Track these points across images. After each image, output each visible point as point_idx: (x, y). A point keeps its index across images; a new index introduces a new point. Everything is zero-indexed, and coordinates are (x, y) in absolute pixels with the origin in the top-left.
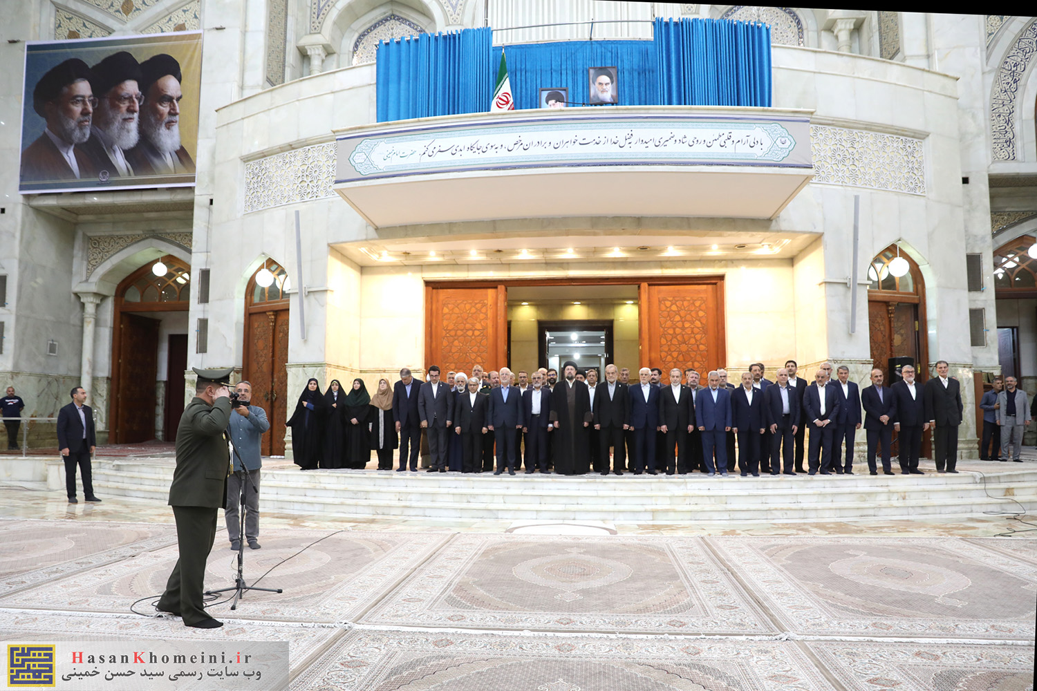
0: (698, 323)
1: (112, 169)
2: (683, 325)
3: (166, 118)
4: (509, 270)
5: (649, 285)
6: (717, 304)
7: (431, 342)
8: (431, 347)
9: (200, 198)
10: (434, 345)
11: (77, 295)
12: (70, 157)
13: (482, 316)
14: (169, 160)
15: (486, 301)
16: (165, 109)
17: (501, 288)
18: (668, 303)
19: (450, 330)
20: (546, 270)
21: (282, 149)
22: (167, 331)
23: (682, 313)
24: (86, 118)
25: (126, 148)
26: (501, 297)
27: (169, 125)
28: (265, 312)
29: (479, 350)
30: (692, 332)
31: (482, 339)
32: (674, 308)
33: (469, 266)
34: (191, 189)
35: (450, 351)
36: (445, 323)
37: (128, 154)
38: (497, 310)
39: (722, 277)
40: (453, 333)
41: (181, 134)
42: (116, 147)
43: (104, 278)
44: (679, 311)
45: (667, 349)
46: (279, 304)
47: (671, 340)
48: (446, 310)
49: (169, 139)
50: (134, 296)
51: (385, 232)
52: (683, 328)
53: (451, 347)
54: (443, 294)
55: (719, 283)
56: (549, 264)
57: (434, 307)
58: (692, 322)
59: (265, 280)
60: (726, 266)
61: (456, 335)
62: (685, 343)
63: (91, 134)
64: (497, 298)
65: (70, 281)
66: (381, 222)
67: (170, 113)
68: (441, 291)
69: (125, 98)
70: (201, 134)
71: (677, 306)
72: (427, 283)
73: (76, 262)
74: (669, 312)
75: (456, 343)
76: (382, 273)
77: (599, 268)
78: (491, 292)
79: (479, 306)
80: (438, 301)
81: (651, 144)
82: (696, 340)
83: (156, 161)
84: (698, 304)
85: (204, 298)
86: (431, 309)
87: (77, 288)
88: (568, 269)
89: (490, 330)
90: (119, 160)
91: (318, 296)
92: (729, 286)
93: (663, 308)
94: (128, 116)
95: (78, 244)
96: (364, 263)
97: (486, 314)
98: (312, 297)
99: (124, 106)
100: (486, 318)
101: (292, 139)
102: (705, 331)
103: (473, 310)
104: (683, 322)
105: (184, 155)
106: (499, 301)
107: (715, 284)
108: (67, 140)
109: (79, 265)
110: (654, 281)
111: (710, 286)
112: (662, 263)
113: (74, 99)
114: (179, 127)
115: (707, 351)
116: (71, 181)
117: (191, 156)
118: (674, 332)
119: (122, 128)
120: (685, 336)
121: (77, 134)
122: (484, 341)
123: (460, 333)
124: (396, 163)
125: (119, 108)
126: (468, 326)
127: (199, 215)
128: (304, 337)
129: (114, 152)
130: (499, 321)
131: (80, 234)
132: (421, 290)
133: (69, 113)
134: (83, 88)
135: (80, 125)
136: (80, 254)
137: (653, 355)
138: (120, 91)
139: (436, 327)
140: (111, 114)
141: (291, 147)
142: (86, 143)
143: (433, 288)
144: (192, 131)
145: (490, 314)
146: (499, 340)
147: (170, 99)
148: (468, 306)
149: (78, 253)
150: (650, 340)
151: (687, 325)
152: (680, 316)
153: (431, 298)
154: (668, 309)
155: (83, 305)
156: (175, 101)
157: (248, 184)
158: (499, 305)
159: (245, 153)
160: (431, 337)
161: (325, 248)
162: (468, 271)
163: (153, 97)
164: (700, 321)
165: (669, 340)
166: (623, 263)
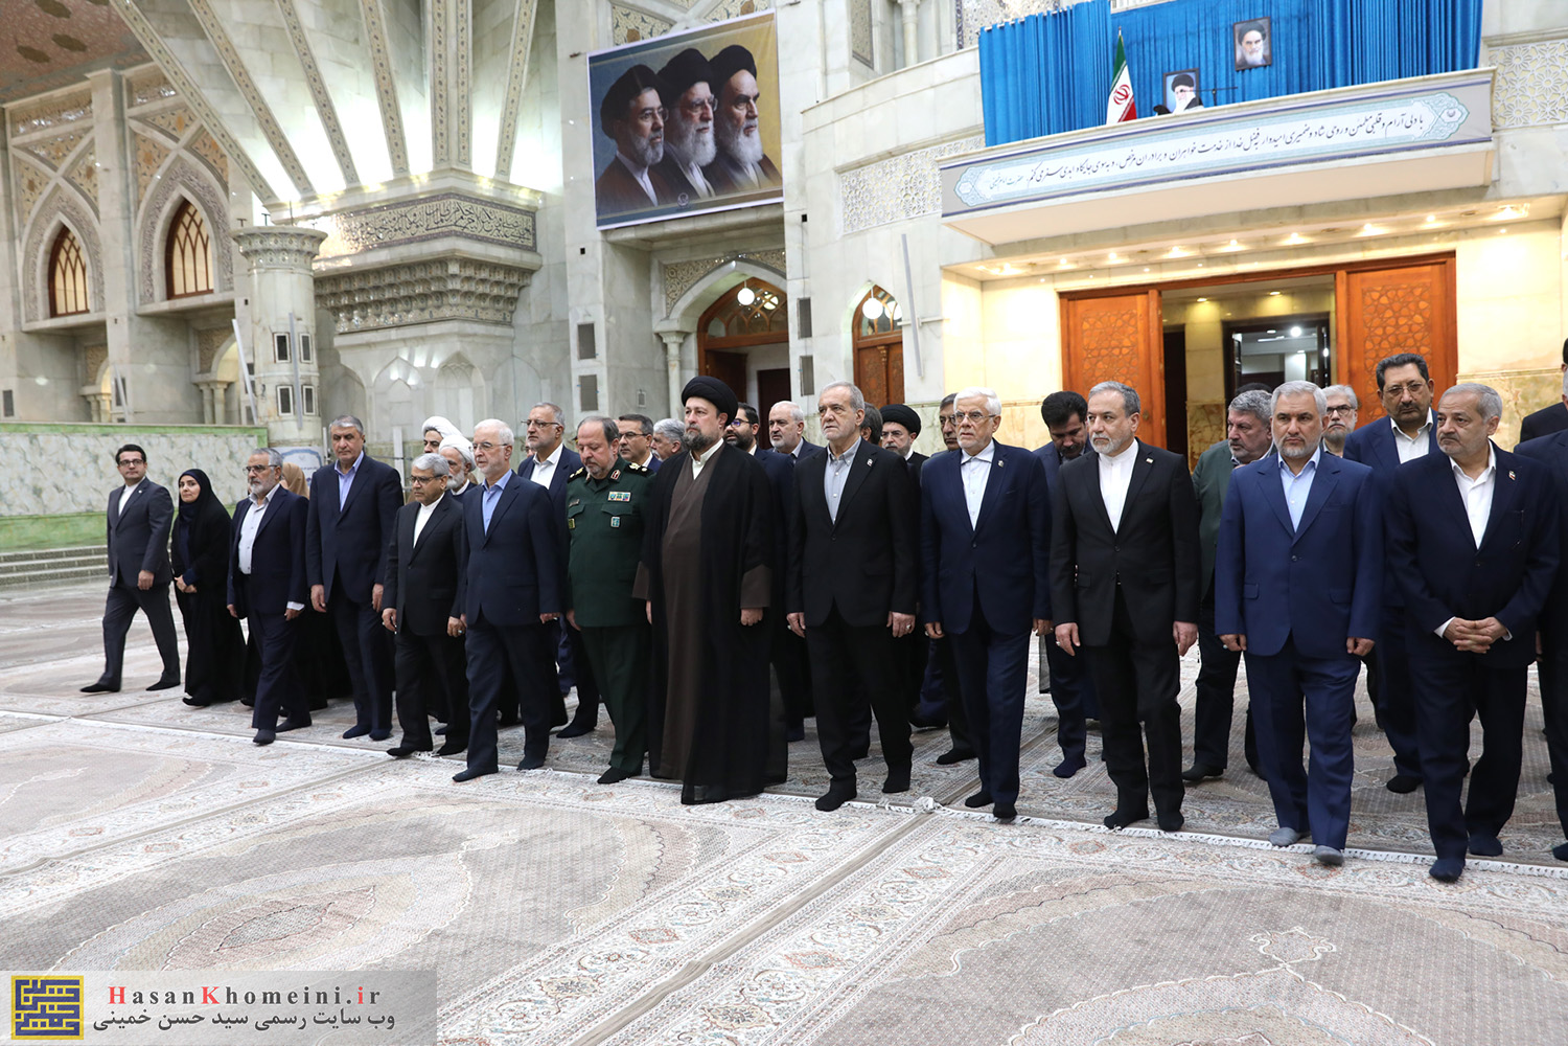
0: (1418, 318)
1: (690, 190)
2: (1397, 322)
3: (744, 123)
4: (1161, 270)
5: (1348, 273)
6: (1446, 290)
7: (1070, 365)
8: (1069, 371)
9: (791, 216)
10: (1073, 368)
11: (658, 335)
12: (645, 182)
13: (1130, 330)
14: (752, 173)
15: (1134, 311)
16: (741, 112)
17: (1153, 293)
18: (1376, 295)
19: (1092, 350)
20: (1208, 266)
21: (881, 158)
22: (755, 367)
23: (1396, 306)
24: (658, 134)
25: (704, 164)
26: (1154, 304)
27: (748, 131)
28: (875, 347)
29: (1127, 373)
30: (1410, 330)
31: (1131, 359)
32: (1384, 300)
33: (1111, 270)
34: (780, 205)
35: (1093, 375)
36: (1086, 341)
37: (707, 171)
38: (1148, 322)
39: (1452, 254)
40: (1095, 353)
41: (762, 139)
42: (693, 164)
43: (685, 314)
44: (1390, 304)
45: (1374, 355)
46: (890, 337)
47: (1380, 343)
48: (1086, 326)
49: (750, 148)
50: (718, 330)
51: (1001, 250)
52: (1397, 326)
53: (1094, 371)
54: (1082, 305)
55: (1449, 260)
56: (1211, 259)
57: (1071, 323)
58: (1411, 317)
59: (873, 310)
60: (1457, 238)
61: (1099, 355)
62: (1399, 345)
63: (665, 152)
64: (1148, 307)
65: (650, 319)
66: (995, 241)
67: (748, 117)
68: (1079, 302)
69: (697, 105)
70: (784, 139)
71: (1388, 298)
72: (1062, 295)
73: (654, 296)
74: (1376, 306)
75: (1100, 364)
76: (1007, 287)
77: (1276, 259)
78: (1140, 299)
79: (1126, 317)
80: (1075, 315)
81: (1281, 142)
82: (1415, 341)
83: (738, 176)
84: (1418, 292)
85: (806, 331)
86: (1068, 326)
87: (658, 327)
88: (1236, 263)
89: (1142, 347)
90: (698, 180)
91: (933, 326)
92: (1462, 264)
93: (1369, 301)
94: (701, 126)
95: (655, 275)
96: (986, 278)
97: (1135, 326)
98: (926, 328)
99: (697, 114)
100: (1136, 332)
101: (891, 146)
102: (1428, 327)
103: (1120, 323)
104: (1397, 318)
105: (768, 166)
106: (1151, 310)
107: (1444, 263)
108: (640, 163)
109: (658, 299)
110: (1353, 268)
111: (1437, 267)
112: (1363, 244)
113: (644, 113)
114: (760, 131)
115: (1432, 354)
116: (648, 209)
117: (776, 166)
118: (1384, 332)
119: (697, 141)
120: (1401, 338)
121: (650, 153)
122: (1135, 360)
123: (1104, 352)
124: (1003, 191)
125: (692, 117)
126: (1114, 343)
127: (791, 233)
128: (921, 375)
129: (692, 171)
130: (1152, 334)
131: (655, 263)
132: (1054, 304)
133: (639, 129)
134: (651, 98)
135: (652, 143)
136: (658, 287)
137: (1355, 364)
138: (690, 97)
139: (1075, 347)
140: (683, 125)
141: (891, 154)
142: (658, 164)
143: (1069, 300)
144: (774, 136)
145: (1140, 325)
146: (1152, 359)
147: (746, 99)
148: (1113, 319)
149: (655, 286)
150: (1350, 343)
151: (1402, 321)
152: (1393, 311)
153: (1068, 312)
154: (1376, 303)
155: (665, 346)
156: (752, 101)
157: (846, 199)
158: (1151, 314)
159: (839, 163)
160: (1069, 360)
161: (938, 272)
162: (1110, 276)
163: (728, 99)
164: (1421, 314)
165: (1376, 342)
166: (1308, 249)
